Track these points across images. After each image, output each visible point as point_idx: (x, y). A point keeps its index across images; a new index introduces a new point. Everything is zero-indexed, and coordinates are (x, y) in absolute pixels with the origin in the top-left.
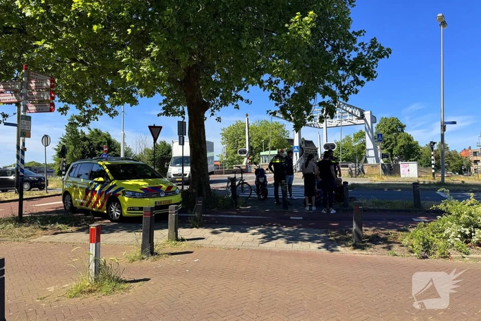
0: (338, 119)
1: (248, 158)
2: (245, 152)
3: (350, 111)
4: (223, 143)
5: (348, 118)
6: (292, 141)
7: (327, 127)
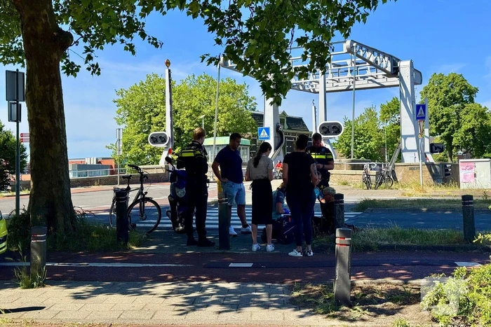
0: (349, 75)
1: (170, 152)
2: (162, 139)
3: (372, 59)
4: (120, 121)
5: (369, 73)
6: (260, 118)
7: (326, 92)
